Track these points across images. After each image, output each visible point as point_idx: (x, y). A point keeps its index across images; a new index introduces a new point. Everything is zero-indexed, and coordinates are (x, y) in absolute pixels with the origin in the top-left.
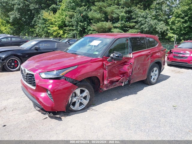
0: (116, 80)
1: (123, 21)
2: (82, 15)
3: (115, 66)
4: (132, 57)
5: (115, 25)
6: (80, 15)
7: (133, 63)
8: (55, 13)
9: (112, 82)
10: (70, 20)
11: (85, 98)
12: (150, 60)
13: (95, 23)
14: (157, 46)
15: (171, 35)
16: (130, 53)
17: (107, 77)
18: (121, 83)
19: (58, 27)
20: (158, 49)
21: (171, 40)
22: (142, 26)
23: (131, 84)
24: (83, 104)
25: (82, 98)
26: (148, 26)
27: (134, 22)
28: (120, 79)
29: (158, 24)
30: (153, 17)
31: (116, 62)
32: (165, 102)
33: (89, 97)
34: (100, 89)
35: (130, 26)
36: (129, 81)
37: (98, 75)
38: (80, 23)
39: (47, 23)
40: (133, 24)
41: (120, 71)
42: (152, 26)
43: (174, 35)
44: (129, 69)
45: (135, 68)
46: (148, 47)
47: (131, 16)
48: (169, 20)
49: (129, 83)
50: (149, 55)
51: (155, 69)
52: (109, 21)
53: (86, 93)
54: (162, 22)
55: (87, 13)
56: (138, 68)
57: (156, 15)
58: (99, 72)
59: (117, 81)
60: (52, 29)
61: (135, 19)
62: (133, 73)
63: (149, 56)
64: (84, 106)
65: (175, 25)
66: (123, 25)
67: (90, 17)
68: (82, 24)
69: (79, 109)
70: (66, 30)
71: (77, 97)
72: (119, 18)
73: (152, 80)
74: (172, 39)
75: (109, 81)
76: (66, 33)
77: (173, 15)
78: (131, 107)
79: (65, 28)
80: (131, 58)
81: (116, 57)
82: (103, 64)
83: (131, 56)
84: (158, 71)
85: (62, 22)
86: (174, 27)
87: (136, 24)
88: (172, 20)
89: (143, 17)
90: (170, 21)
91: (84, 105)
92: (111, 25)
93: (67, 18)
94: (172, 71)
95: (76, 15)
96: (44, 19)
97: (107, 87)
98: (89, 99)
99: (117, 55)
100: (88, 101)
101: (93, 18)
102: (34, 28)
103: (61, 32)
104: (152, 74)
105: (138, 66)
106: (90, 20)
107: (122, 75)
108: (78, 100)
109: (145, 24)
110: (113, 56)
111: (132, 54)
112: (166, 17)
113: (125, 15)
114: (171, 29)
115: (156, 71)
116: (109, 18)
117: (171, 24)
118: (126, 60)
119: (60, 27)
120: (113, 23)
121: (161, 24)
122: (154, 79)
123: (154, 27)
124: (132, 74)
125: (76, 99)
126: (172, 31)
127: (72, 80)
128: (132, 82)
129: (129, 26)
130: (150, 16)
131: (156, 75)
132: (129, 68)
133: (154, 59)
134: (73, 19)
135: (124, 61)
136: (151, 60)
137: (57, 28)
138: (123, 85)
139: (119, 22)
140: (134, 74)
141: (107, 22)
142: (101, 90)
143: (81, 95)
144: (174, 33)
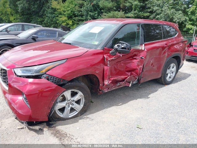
0: (121, 80)
1: (137, 11)
2: (92, 4)
3: (121, 61)
4: (143, 49)
5: (127, 15)
6: (91, 4)
7: (145, 57)
8: (65, 2)
9: (115, 82)
10: (80, 9)
11: (78, 102)
12: (166, 54)
13: (105, 13)
14: (176, 36)
15: (190, 27)
16: (142, 45)
17: (109, 76)
18: (128, 82)
19: (68, 17)
20: (176, 41)
21: (190, 33)
22: (158, 16)
23: (141, 83)
24: (75, 110)
25: (74, 103)
26: (164, 17)
27: (148, 12)
28: (127, 77)
29: (176, 14)
30: (170, 6)
31: (121, 56)
32: (184, 110)
33: (84, 101)
34: (100, 90)
35: (144, 17)
36: (139, 80)
37: (97, 73)
38: (90, 13)
39: (56, 13)
40: (148, 14)
41: (127, 68)
42: (168, 17)
43: (193, 27)
44: (138, 66)
45: (147, 64)
46: (164, 38)
47: (146, 5)
48: (187, 10)
49: (138, 82)
50: (165, 47)
51: (172, 65)
52: (121, 10)
53: (80, 95)
54: (180, 12)
55: (98, 2)
56: (151, 64)
57: (174, 4)
58: (98, 69)
59: (123, 80)
60: (61, 19)
61: (150, 8)
62: (144, 70)
63: (166, 49)
64: (77, 113)
65: (194, 15)
66: (136, 15)
67: (101, 6)
68: (92, 14)
69: (70, 117)
70: (75, 21)
71: (66, 102)
72: (132, 7)
73: (168, 78)
74: (190, 31)
75: (111, 81)
76: (75, 23)
77: (194, 3)
78: (139, 116)
79: (74, 18)
80: (142, 51)
81: (122, 48)
82: (104, 57)
83: (143, 47)
84: (175, 67)
85: (72, 11)
86: (193, 17)
87: (151, 14)
88: (191, 9)
89: (158, 6)
90: (190, 11)
91: (77, 111)
92: (123, 15)
93: (77, 7)
94: (192, 67)
95: (86, 4)
96: (52, 8)
97: (109, 88)
98: (83, 103)
99: (123, 47)
100: (82, 106)
101: (104, 7)
102: (43, 18)
103: (70, 22)
104: (168, 71)
105: (151, 62)
106: (101, 9)
107: (130, 73)
108: (68, 105)
109: (161, 13)
110: (117, 47)
111: (143, 45)
112: (186, 6)
113: (139, 3)
114: (191, 20)
115: (173, 67)
116: (121, 7)
117: (190, 14)
118: (136, 53)
119: (70, 17)
120: (126, 13)
121: (179, 14)
122: (170, 77)
123: (171, 17)
124: (142, 71)
125: (65, 104)
126: (191, 22)
127: (57, 80)
128: (142, 81)
129: (142, 17)
130: (167, 5)
131: (172, 73)
132: (139, 63)
133: (172, 52)
134: (82, 9)
135: (133, 55)
136: (168, 54)
137: (66, 18)
138: (130, 85)
139: (132, 12)
140: (146, 71)
141: (119, 11)
142: (101, 92)
143: (72, 99)
144: (193, 25)
